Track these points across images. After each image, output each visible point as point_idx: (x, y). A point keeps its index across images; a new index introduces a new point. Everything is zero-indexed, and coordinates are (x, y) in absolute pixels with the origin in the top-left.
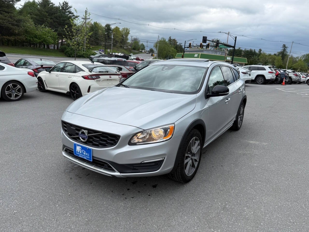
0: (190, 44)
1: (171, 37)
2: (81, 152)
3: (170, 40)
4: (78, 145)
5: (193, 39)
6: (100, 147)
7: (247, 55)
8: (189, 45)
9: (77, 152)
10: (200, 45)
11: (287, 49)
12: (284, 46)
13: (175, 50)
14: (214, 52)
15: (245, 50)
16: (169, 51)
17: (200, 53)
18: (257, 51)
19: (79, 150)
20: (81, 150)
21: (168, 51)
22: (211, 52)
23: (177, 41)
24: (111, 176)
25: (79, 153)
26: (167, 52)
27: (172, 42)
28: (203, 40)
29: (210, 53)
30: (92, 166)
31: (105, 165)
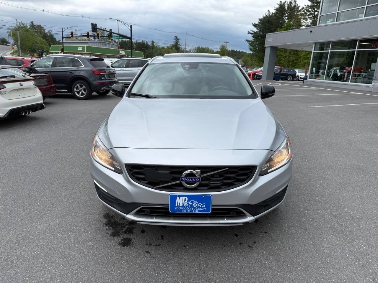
0: (72, 33)
1: (33, 22)
2: (186, 205)
3: (32, 26)
4: (180, 196)
5: (72, 27)
6: (224, 189)
7: (139, 47)
8: (71, 35)
9: (177, 207)
10: (87, 34)
11: (179, 41)
12: (176, 38)
13: (44, 40)
14: (102, 44)
15: (136, 42)
16: (36, 42)
17: (86, 46)
18: (150, 43)
19: (184, 202)
20: (186, 201)
21: (34, 42)
22: (99, 45)
23: (44, 28)
24: (242, 224)
25: (183, 206)
26: (32, 44)
27: (37, 29)
28: (92, 28)
29: (97, 45)
30: (207, 220)
31: (232, 212)
